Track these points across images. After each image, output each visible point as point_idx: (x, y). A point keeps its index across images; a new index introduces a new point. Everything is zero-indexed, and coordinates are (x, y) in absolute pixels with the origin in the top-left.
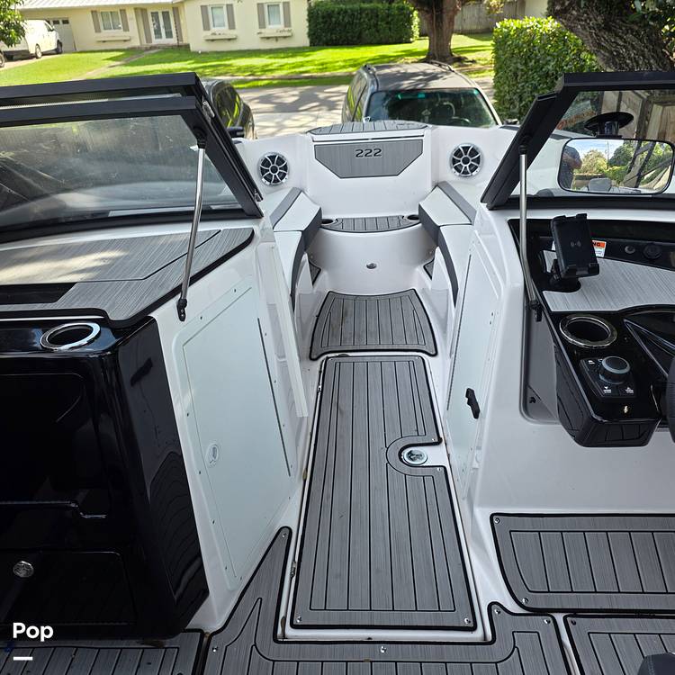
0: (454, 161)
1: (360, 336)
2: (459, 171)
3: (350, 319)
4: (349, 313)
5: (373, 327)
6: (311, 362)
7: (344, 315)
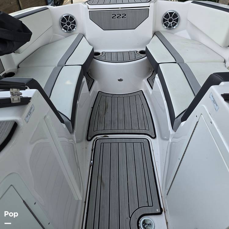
0: (164, 20)
1: (114, 123)
2: (166, 26)
3: (109, 110)
4: (109, 107)
5: (121, 117)
6: (87, 142)
7: (106, 108)
